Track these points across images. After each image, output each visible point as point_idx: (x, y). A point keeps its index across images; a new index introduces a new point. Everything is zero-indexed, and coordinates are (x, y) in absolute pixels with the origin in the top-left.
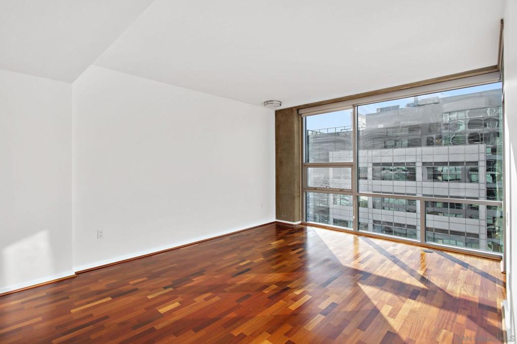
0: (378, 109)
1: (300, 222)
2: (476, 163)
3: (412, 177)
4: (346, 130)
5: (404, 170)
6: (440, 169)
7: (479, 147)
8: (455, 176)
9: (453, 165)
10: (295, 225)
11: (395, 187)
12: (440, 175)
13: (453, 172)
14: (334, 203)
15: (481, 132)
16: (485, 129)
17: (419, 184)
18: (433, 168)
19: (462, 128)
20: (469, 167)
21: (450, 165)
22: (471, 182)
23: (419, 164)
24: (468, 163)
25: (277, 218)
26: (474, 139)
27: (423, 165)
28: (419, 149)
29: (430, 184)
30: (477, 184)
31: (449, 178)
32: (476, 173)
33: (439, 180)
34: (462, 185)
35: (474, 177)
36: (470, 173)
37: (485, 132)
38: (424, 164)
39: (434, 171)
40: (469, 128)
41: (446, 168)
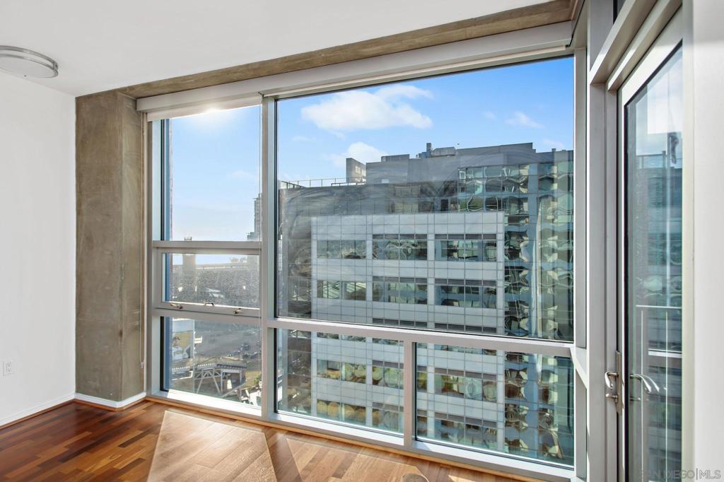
0: (382, 157)
1: (142, 395)
2: (494, 236)
3: (422, 254)
4: (338, 185)
5: (414, 245)
6: (455, 243)
7: (497, 215)
8: (471, 252)
9: (470, 239)
10: (121, 410)
11: (401, 269)
12: (456, 251)
13: (470, 247)
14: (318, 297)
15: (499, 196)
16: (503, 193)
17: (431, 264)
18: (448, 242)
19: (479, 190)
20: (486, 241)
21: (466, 238)
22: (488, 260)
23: (431, 237)
24: (486, 236)
25: (78, 390)
26: (492, 205)
27: (436, 238)
28: (431, 215)
29: (444, 263)
30: (494, 264)
31: (465, 255)
32: (494, 248)
33: (454, 259)
34: (479, 264)
35: (491, 253)
36: (487, 247)
37: (504, 197)
38: (437, 236)
39: (448, 246)
40: (487, 191)
41: (461, 242)
